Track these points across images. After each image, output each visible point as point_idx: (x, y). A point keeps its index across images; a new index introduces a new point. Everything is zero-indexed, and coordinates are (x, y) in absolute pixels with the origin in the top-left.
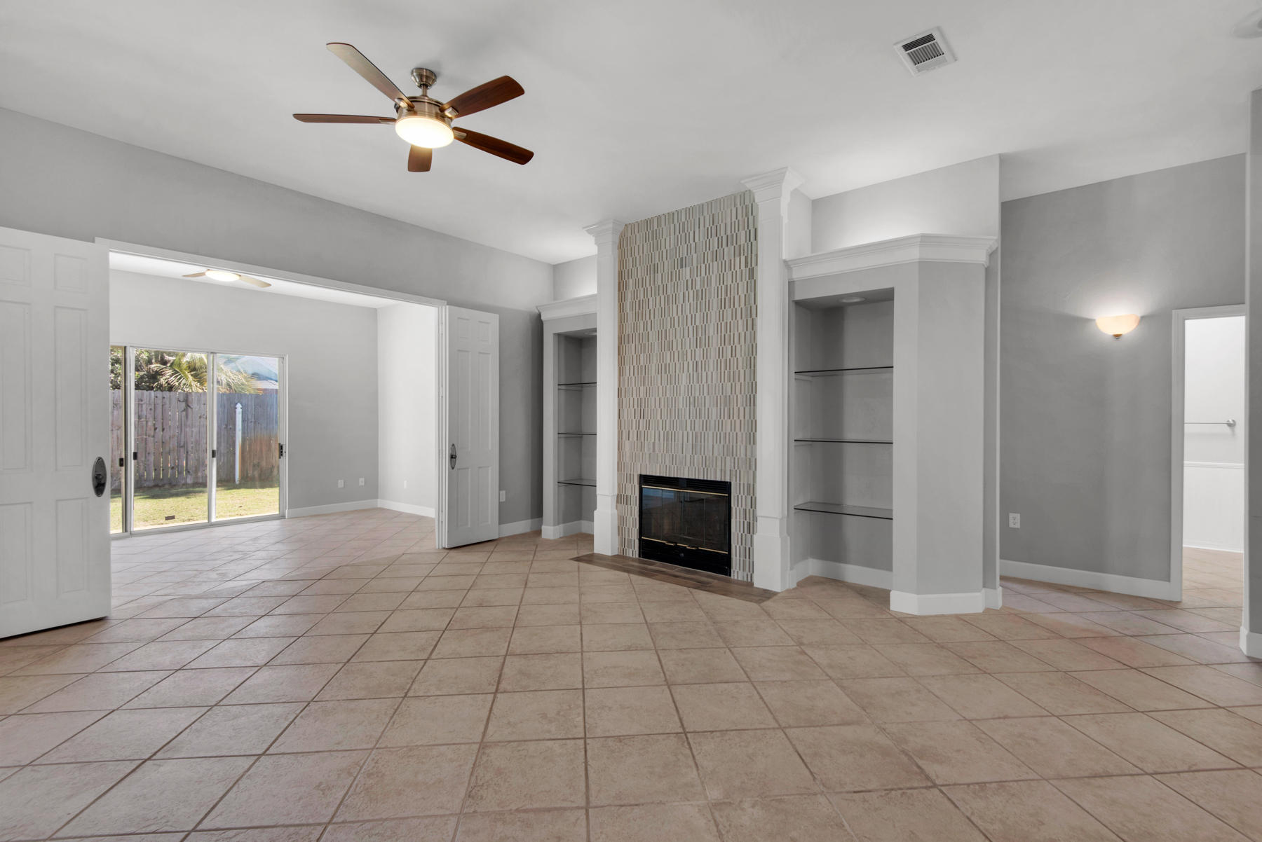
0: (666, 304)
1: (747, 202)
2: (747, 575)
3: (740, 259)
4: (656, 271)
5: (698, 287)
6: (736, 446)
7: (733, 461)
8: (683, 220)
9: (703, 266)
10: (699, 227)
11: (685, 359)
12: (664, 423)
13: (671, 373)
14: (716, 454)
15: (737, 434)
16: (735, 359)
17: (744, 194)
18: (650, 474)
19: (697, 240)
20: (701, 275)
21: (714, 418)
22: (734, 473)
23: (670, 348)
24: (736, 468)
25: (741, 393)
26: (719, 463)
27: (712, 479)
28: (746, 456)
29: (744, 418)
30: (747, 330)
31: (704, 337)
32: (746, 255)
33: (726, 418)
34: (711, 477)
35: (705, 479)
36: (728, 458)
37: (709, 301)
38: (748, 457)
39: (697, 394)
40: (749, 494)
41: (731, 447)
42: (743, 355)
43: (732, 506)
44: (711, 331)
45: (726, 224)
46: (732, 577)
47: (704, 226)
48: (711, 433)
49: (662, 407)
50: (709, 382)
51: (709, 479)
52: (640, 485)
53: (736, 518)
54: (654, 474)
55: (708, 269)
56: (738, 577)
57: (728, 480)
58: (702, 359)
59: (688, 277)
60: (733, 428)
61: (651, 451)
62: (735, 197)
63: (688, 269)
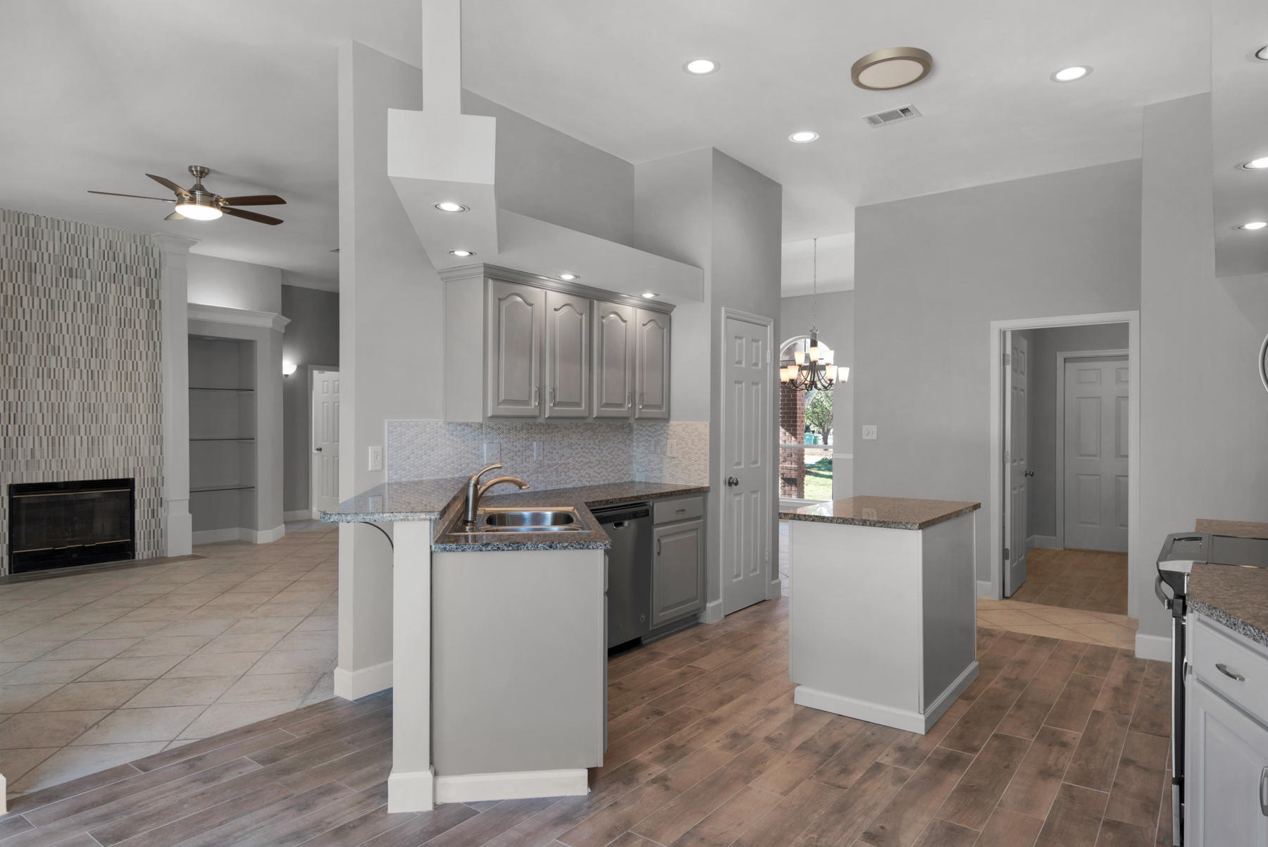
0: (50, 307)
1: (147, 244)
2: (152, 553)
3: (141, 289)
4: (32, 269)
5: (93, 301)
6: (140, 447)
7: (136, 460)
8: (73, 231)
9: (99, 284)
10: (93, 247)
11: (77, 366)
12: (47, 431)
13: (57, 377)
14: (116, 455)
15: (140, 437)
16: (137, 373)
17: (144, 237)
18: (29, 482)
19: (91, 256)
20: (96, 291)
21: (114, 422)
22: (138, 470)
23: (56, 351)
24: (140, 466)
25: (143, 402)
26: (121, 463)
27: (114, 478)
28: (150, 454)
29: (147, 423)
30: (149, 350)
31: (100, 348)
32: (146, 287)
33: (127, 423)
34: (112, 476)
35: (106, 478)
36: (131, 458)
37: (106, 317)
38: (152, 455)
39: (93, 401)
40: (153, 485)
41: (134, 449)
42: (145, 370)
43: (136, 497)
44: (110, 344)
45: (125, 254)
46: (137, 558)
47: (100, 248)
48: (110, 438)
49: (45, 411)
50: (108, 390)
51: (110, 478)
52: (10, 494)
53: (140, 508)
54: (34, 482)
55: (105, 288)
56: (143, 557)
57: (131, 476)
58: (98, 368)
59: (80, 288)
60: (136, 431)
61: (29, 458)
62: (134, 236)
63: (80, 281)
